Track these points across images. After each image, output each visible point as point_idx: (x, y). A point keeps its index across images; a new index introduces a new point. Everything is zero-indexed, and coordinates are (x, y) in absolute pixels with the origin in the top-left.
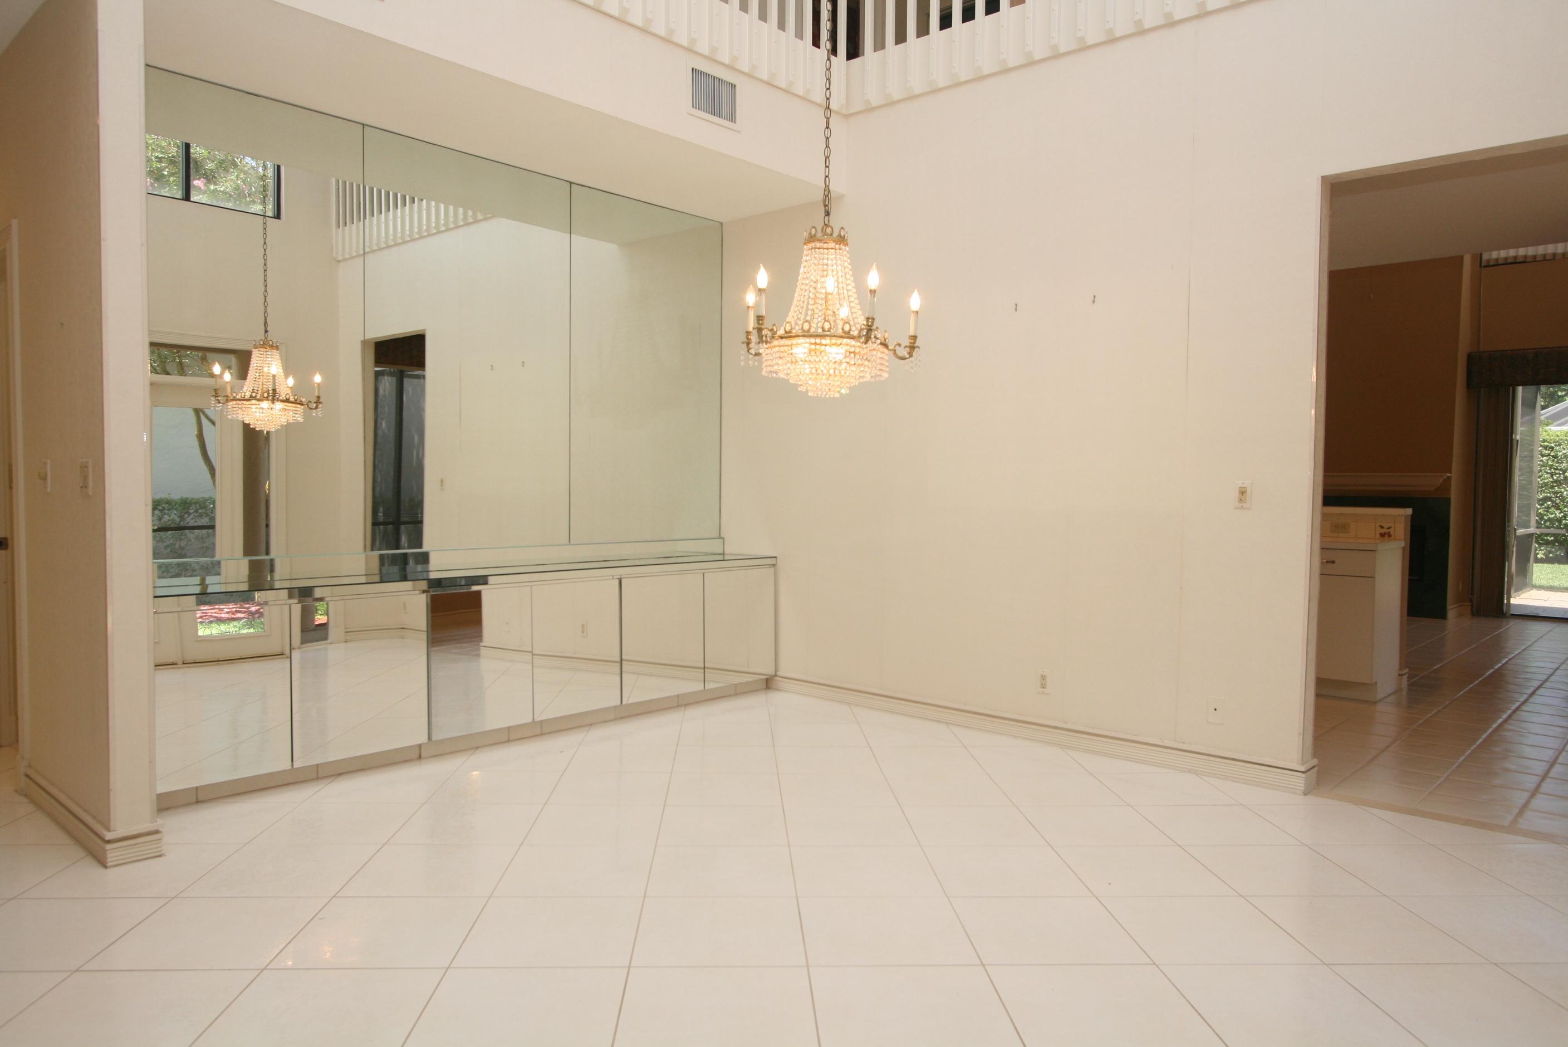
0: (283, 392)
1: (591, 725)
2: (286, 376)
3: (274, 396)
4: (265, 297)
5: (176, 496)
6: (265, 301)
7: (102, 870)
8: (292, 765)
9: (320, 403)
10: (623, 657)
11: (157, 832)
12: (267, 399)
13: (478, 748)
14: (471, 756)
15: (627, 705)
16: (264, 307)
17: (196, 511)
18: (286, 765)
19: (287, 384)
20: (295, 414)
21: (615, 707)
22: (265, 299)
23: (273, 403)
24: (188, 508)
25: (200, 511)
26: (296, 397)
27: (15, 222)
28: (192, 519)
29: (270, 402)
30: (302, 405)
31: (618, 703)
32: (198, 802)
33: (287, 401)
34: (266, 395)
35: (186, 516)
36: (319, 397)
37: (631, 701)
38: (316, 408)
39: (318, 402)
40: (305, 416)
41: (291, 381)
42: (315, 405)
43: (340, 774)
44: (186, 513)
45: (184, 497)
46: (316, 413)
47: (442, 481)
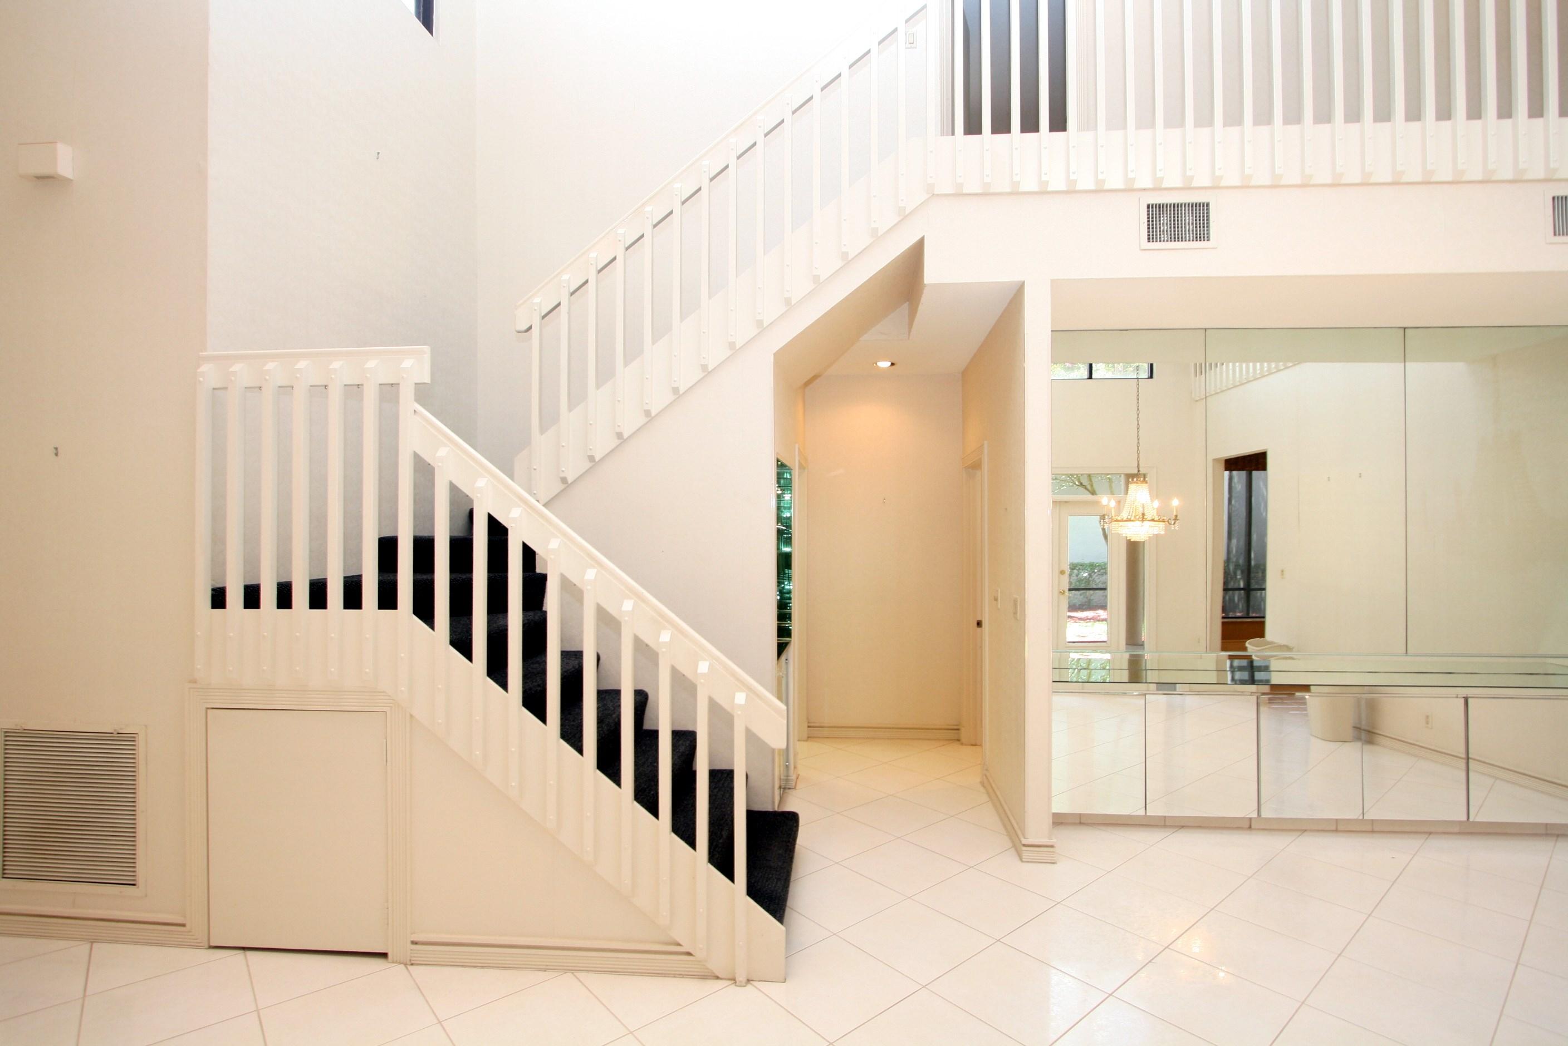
0: (1151, 513)
1: (1430, 833)
2: (1152, 501)
3: (1143, 518)
4: (1138, 447)
5: (1087, 561)
6: (1138, 450)
7: (1019, 862)
8: (1146, 813)
9: (1178, 520)
10: (1470, 756)
11: (1052, 846)
12: (1138, 520)
13: (1305, 831)
14: (1299, 836)
15: (1474, 823)
16: (1137, 455)
17: (1099, 571)
18: (1142, 813)
19: (1153, 507)
20: (1159, 528)
21: (1460, 822)
22: (1138, 448)
23: (1143, 522)
24: (1094, 569)
25: (1102, 571)
26: (1159, 517)
27: (986, 442)
28: (1097, 576)
29: (1141, 522)
30: (1164, 522)
31: (1464, 818)
32: (1081, 823)
33: (1153, 520)
34: (1137, 517)
35: (1093, 574)
36: (1176, 516)
37: (1478, 819)
38: (1174, 523)
39: (1176, 519)
40: (1166, 529)
41: (1156, 504)
42: (1173, 522)
43: (1183, 827)
44: (1093, 572)
45: (1092, 561)
46: (1175, 527)
47: (1282, 571)
